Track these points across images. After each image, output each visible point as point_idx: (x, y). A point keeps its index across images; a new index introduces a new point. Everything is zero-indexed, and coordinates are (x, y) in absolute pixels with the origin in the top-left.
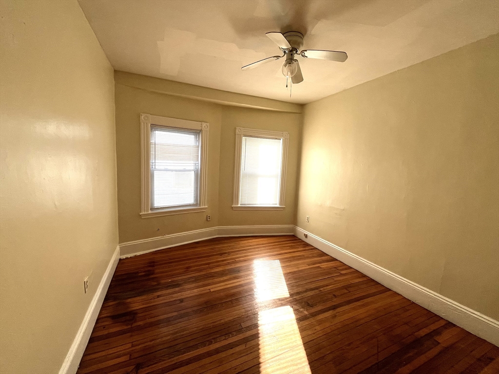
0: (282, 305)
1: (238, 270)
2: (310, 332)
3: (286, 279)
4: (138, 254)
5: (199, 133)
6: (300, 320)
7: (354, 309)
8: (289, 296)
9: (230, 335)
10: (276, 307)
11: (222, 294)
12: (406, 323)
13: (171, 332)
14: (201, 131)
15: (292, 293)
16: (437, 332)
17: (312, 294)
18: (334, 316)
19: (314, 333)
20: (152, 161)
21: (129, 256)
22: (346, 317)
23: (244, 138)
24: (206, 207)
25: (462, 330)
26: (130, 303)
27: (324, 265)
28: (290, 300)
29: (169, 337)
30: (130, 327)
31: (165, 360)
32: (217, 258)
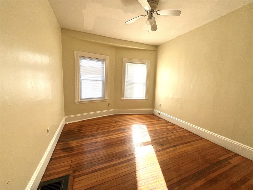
0: (147, 145)
1: (125, 129)
2: (162, 157)
3: (149, 133)
4: (74, 122)
5: (104, 61)
6: (157, 152)
7: (185, 147)
8: (151, 141)
9: (121, 158)
10: (144, 146)
11: (116, 140)
12: (213, 154)
13: (91, 156)
14: (105, 60)
15: (152, 139)
16: (230, 158)
17: (162, 140)
18: (175, 150)
19: (164, 158)
20: (80, 74)
21: (70, 122)
22: (180, 150)
23: (127, 64)
24: (108, 99)
25: (244, 157)
26: (70, 143)
27: (169, 127)
28: (151, 143)
29: (90, 159)
30: (70, 154)
31: (88, 169)
32: (114, 124)
